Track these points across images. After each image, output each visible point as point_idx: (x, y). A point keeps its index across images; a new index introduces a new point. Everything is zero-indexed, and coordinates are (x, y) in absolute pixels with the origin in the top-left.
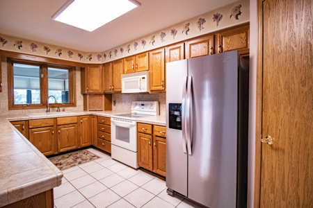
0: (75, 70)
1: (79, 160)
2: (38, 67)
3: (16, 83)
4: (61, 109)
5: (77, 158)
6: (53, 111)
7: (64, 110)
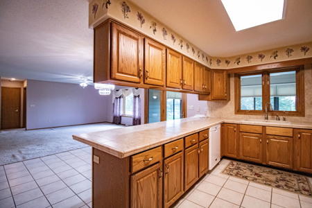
0: (303, 69)
1: (281, 183)
2: (261, 75)
3: (243, 92)
4: (281, 117)
5: (284, 180)
6: (273, 119)
7: (284, 120)
